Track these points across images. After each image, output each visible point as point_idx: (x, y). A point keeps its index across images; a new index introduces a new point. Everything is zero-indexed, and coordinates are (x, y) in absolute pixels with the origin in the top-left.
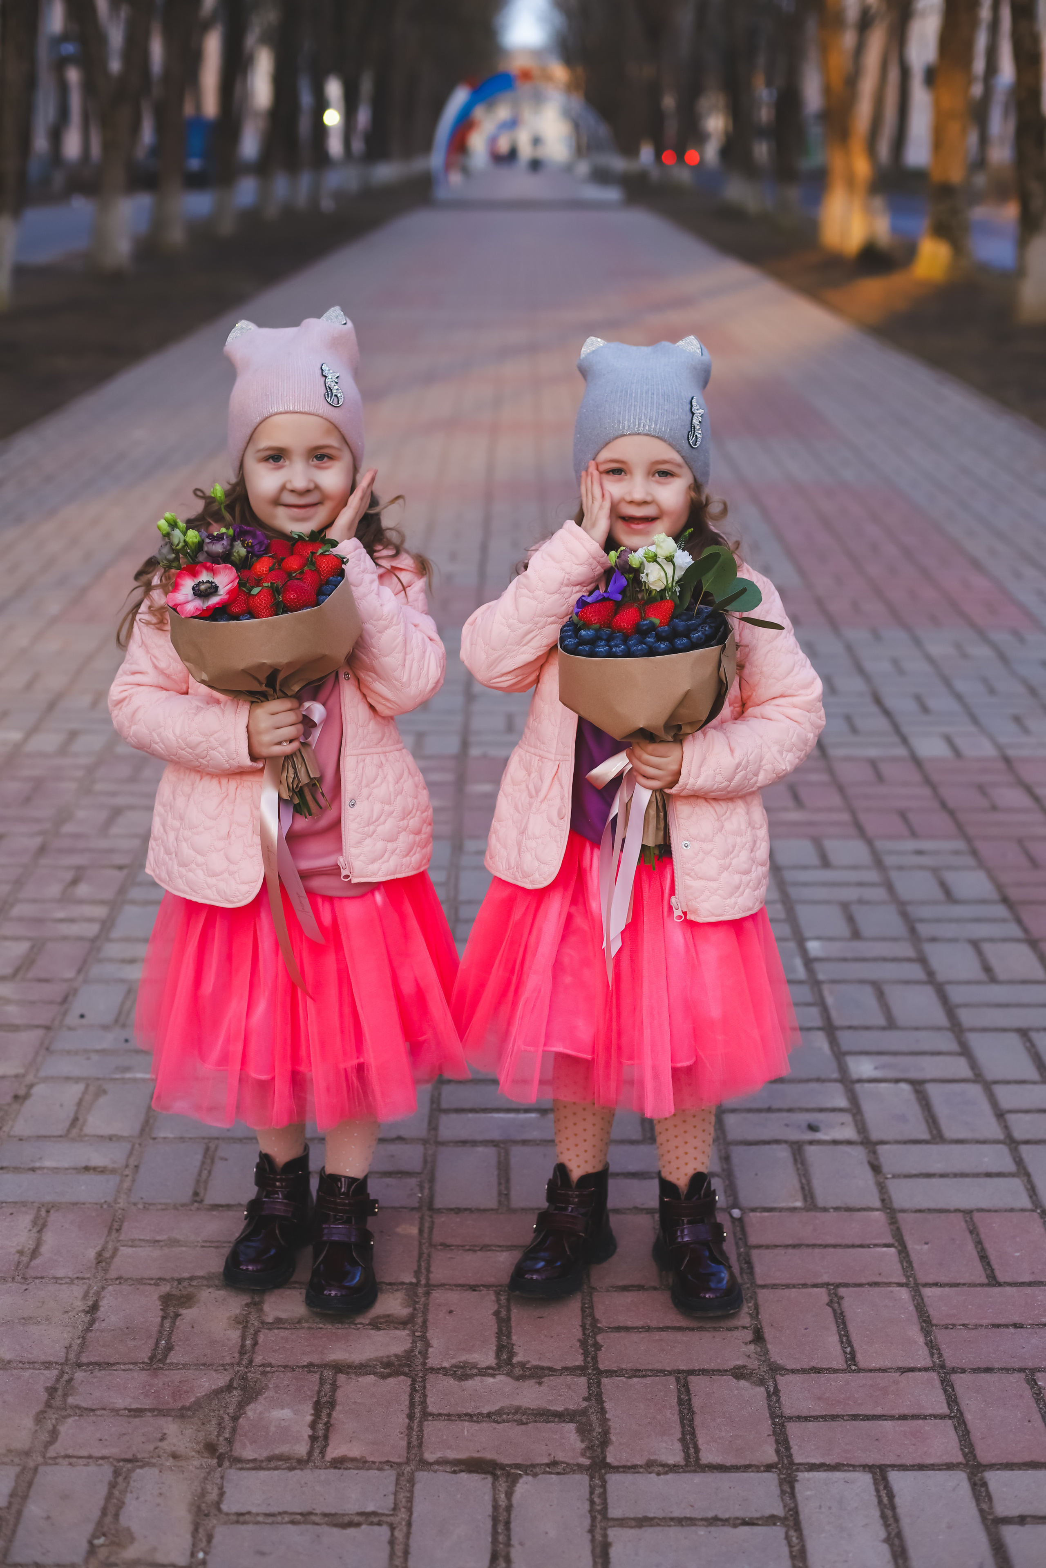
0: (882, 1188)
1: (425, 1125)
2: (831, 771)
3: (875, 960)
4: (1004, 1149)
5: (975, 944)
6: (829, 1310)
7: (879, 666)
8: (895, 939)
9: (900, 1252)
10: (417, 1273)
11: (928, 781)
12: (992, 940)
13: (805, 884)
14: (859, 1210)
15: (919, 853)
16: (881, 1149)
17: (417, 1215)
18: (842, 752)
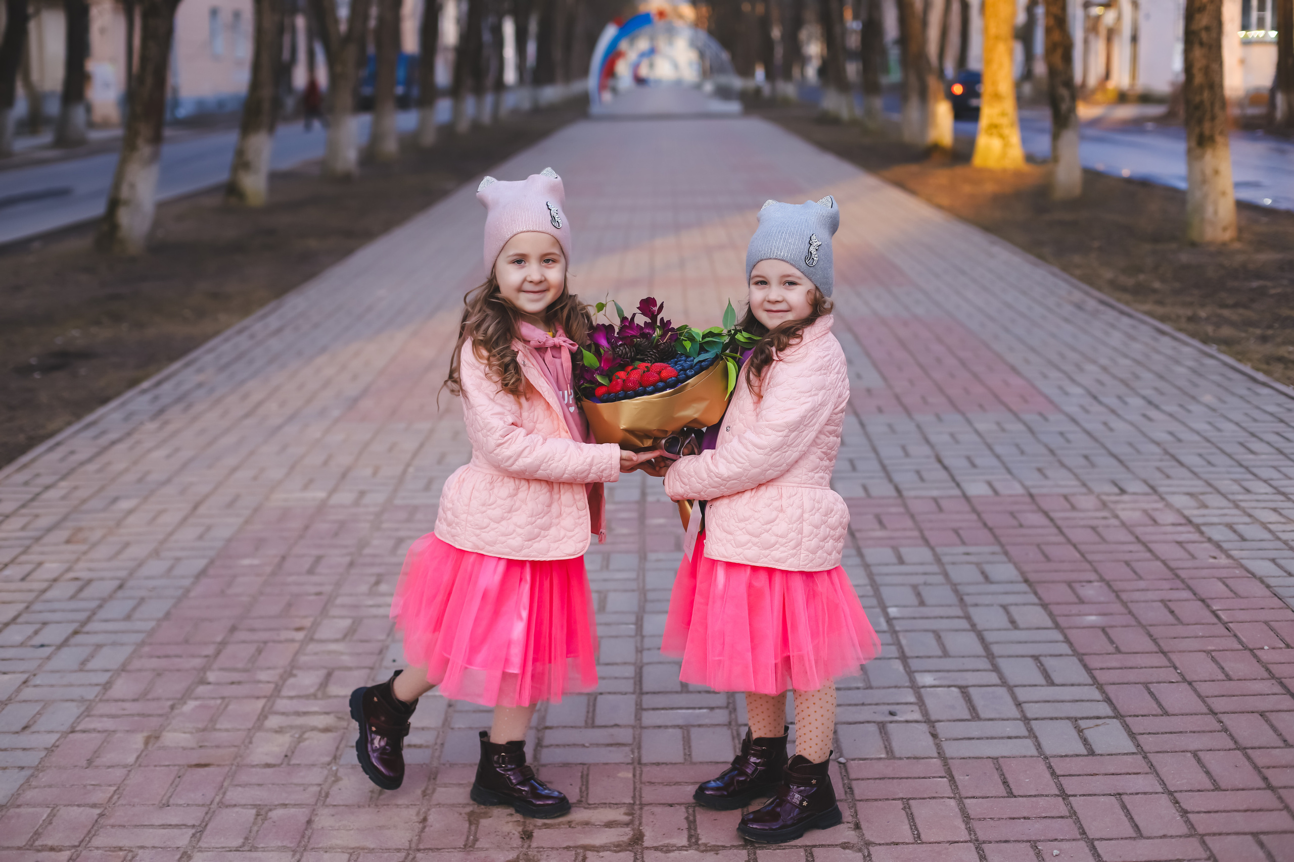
0: (938, 746)
1: (633, 717)
2: (905, 506)
3: (935, 618)
4: (1021, 724)
5: (1005, 607)
6: (903, 812)
7: (940, 437)
8: (950, 606)
9: (950, 781)
10: (634, 798)
11: (974, 510)
12: (1016, 605)
13: (887, 574)
14: (923, 758)
15: (967, 554)
16: (937, 725)
17: (631, 767)
18: (913, 493)
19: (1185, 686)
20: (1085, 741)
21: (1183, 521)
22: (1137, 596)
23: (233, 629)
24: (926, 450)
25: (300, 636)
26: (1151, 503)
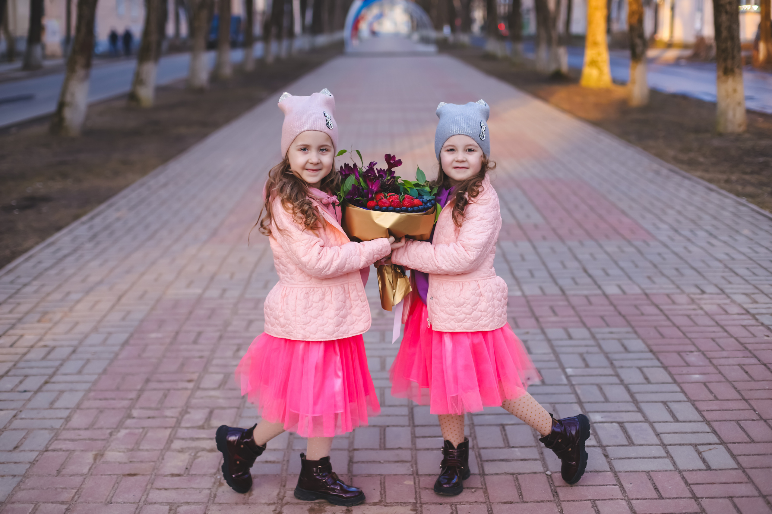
0: (610, 463)
1: (410, 442)
2: (568, 300)
3: (597, 375)
4: (660, 448)
5: (640, 369)
6: (592, 509)
7: (584, 256)
8: (605, 367)
9: (620, 487)
10: (416, 498)
11: (612, 304)
12: (647, 367)
13: (562, 346)
14: (601, 472)
15: (611, 333)
16: (607, 448)
17: (412, 477)
18: (572, 292)
19: (762, 423)
20: (704, 460)
21: (744, 312)
22: (723, 361)
23: (148, 381)
24: (576, 264)
25: (191, 385)
26: (722, 300)
